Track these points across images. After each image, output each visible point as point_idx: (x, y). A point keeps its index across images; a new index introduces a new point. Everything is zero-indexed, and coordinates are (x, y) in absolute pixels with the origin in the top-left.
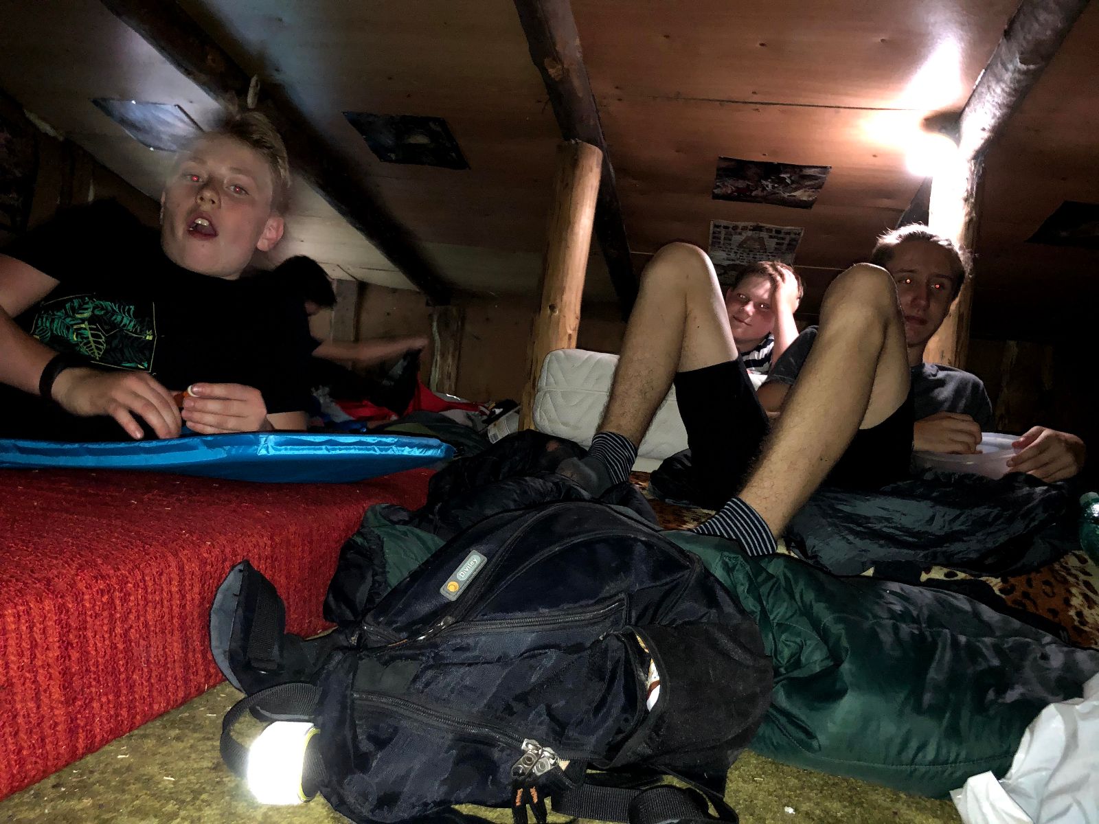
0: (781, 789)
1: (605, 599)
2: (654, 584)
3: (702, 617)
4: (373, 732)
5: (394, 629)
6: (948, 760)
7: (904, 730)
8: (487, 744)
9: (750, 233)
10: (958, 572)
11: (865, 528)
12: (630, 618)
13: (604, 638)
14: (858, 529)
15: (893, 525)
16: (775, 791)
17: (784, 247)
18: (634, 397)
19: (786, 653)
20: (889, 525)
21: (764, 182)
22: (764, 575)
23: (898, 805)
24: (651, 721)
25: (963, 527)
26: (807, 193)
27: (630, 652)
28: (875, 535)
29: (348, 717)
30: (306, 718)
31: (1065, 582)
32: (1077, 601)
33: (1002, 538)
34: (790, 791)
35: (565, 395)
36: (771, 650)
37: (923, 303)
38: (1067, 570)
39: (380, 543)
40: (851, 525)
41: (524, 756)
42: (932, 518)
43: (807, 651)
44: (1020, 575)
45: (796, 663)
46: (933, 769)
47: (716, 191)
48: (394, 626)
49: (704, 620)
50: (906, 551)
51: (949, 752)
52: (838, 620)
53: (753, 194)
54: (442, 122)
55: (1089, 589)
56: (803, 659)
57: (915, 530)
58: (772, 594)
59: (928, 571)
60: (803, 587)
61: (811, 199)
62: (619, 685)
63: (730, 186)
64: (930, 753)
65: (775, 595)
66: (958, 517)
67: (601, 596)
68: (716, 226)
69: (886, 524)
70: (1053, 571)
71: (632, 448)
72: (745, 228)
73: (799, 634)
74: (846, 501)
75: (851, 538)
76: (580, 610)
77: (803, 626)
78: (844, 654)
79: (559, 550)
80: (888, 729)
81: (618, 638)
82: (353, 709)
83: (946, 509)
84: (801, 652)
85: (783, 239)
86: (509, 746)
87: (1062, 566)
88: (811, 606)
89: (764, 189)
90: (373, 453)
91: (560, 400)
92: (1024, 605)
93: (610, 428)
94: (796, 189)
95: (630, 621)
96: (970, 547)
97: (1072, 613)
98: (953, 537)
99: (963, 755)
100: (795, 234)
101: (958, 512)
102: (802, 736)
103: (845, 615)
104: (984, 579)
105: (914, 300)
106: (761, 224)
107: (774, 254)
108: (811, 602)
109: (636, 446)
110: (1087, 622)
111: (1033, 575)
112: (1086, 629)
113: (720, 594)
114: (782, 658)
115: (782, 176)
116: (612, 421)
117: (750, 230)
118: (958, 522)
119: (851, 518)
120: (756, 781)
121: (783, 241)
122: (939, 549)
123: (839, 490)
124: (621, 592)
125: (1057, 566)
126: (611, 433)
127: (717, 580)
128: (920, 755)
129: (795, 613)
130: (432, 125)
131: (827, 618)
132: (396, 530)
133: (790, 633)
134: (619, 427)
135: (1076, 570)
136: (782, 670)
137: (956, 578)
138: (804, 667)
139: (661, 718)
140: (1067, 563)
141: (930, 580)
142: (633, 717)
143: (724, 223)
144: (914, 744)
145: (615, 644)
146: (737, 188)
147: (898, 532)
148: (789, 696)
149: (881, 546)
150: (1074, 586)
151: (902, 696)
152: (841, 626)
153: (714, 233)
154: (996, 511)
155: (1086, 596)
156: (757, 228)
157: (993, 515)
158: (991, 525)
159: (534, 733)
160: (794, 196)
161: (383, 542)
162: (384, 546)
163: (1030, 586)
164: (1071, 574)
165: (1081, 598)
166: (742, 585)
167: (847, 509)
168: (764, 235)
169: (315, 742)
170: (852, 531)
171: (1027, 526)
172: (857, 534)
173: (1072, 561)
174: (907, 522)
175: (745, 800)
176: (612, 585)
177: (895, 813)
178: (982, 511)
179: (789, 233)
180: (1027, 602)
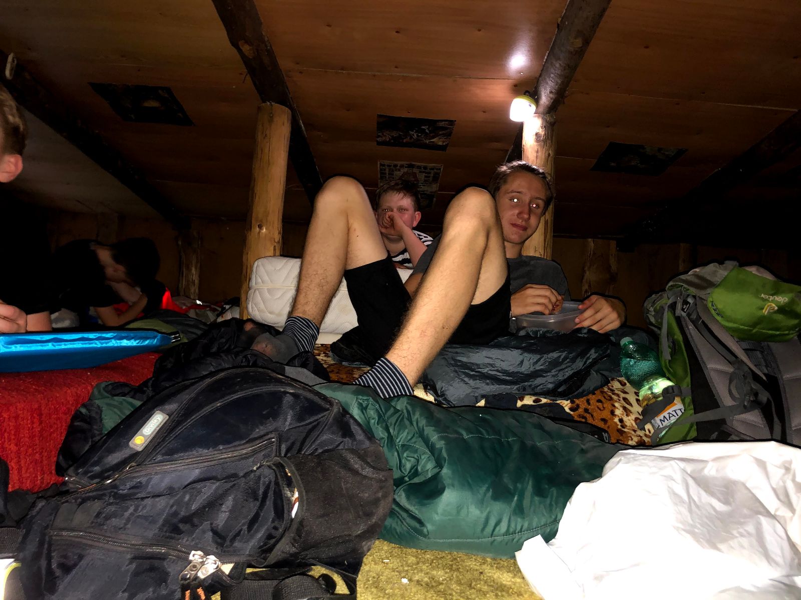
0: (402, 566)
1: (256, 439)
2: (299, 424)
3: (339, 445)
4: (63, 560)
5: (89, 477)
6: (515, 531)
7: (485, 514)
8: (160, 559)
9: (406, 170)
10: (542, 399)
11: (476, 372)
12: (280, 450)
13: (257, 469)
14: (472, 373)
15: (496, 369)
16: (397, 568)
17: (431, 179)
18: (314, 290)
19: (408, 466)
20: (493, 369)
21: (411, 132)
22: (392, 410)
23: (484, 567)
24: (295, 526)
25: (542, 367)
26: (441, 140)
27: (279, 477)
28: (484, 377)
29: (45, 551)
30: (11, 555)
31: (611, 399)
32: (619, 412)
33: (569, 373)
34: (408, 566)
35: (269, 291)
36: (397, 464)
37: (526, 216)
38: (612, 391)
39: (99, 411)
40: (466, 371)
41: (191, 565)
42: (522, 362)
43: (422, 462)
44: (582, 397)
45: (415, 473)
46: (506, 538)
47: (378, 139)
48: (89, 474)
49: (341, 447)
50: (504, 386)
51: (516, 526)
52: (441, 438)
53: (405, 141)
54: (168, 90)
55: (627, 403)
56: (419, 469)
57: (511, 371)
58: (397, 424)
59: (522, 399)
60: (419, 417)
61: (444, 144)
62: (269, 503)
63: (387, 136)
64: (503, 527)
65: (400, 424)
66: (539, 360)
67: (251, 437)
68: (381, 165)
69: (491, 368)
70: (603, 392)
71: (315, 328)
72: (402, 166)
73: (416, 451)
74: (463, 354)
75: (466, 379)
76: (233, 449)
77: (420, 446)
78: (443, 462)
79: (220, 406)
80: (474, 513)
81: (269, 467)
82: (50, 545)
83: (530, 355)
84: (418, 464)
85: (430, 173)
86: (179, 557)
87: (609, 389)
88: (423, 429)
89: (411, 137)
90: (95, 346)
91: (267, 295)
92: (585, 418)
93: (298, 313)
94: (434, 137)
95: (280, 454)
96: (547, 381)
97: (616, 420)
98: (535, 374)
99: (526, 525)
100: (437, 169)
101: (539, 356)
102: (417, 525)
103: (446, 434)
104: (558, 402)
105: (520, 213)
106: (413, 163)
107: (424, 184)
108: (423, 427)
109: (318, 326)
110: (626, 426)
111: (590, 396)
112: (625, 430)
113: (354, 428)
114: (405, 470)
115: (423, 127)
116: (298, 309)
117: (406, 167)
118: (540, 363)
119: (465, 366)
120: (384, 563)
121: (429, 175)
122: (526, 384)
123: (458, 346)
124: (271, 432)
125: (606, 389)
126: (299, 317)
127: (352, 417)
128: (497, 529)
129: (414, 435)
130: (160, 91)
131: (434, 437)
132: (114, 400)
133: (410, 451)
134: (304, 312)
135: (619, 391)
136: (407, 479)
137: (540, 403)
138: (420, 474)
139: (301, 523)
140: (613, 387)
141: (523, 406)
142: (281, 525)
143: (386, 162)
144: (492, 522)
145: (267, 471)
146: (393, 136)
147: (498, 374)
148: (408, 498)
149: (488, 384)
150: (616, 401)
151: (484, 488)
152: (443, 442)
153: (381, 170)
154: (564, 354)
155: (625, 408)
156: (411, 166)
157: (562, 357)
158: (562, 363)
159: (199, 546)
160: (433, 142)
161: (101, 411)
162: (102, 414)
163: (589, 404)
164: (614, 394)
165: (621, 409)
166: (373, 419)
167: (464, 359)
168: (415, 170)
169: (14, 575)
170: (468, 375)
171: (585, 363)
172: (470, 377)
173: (616, 385)
174: (505, 366)
175: (374, 577)
176: (261, 428)
177: (481, 573)
178: (555, 355)
179: (432, 169)
180: (587, 415)
